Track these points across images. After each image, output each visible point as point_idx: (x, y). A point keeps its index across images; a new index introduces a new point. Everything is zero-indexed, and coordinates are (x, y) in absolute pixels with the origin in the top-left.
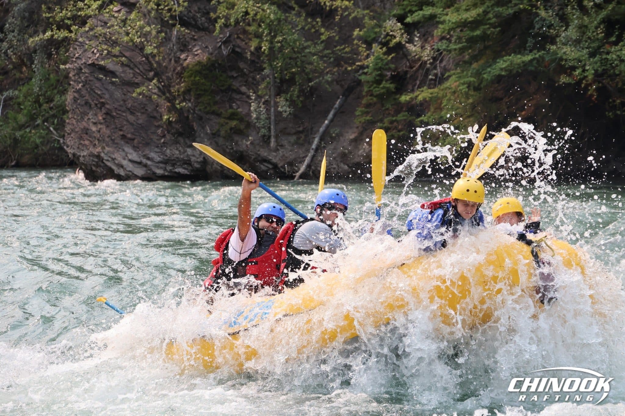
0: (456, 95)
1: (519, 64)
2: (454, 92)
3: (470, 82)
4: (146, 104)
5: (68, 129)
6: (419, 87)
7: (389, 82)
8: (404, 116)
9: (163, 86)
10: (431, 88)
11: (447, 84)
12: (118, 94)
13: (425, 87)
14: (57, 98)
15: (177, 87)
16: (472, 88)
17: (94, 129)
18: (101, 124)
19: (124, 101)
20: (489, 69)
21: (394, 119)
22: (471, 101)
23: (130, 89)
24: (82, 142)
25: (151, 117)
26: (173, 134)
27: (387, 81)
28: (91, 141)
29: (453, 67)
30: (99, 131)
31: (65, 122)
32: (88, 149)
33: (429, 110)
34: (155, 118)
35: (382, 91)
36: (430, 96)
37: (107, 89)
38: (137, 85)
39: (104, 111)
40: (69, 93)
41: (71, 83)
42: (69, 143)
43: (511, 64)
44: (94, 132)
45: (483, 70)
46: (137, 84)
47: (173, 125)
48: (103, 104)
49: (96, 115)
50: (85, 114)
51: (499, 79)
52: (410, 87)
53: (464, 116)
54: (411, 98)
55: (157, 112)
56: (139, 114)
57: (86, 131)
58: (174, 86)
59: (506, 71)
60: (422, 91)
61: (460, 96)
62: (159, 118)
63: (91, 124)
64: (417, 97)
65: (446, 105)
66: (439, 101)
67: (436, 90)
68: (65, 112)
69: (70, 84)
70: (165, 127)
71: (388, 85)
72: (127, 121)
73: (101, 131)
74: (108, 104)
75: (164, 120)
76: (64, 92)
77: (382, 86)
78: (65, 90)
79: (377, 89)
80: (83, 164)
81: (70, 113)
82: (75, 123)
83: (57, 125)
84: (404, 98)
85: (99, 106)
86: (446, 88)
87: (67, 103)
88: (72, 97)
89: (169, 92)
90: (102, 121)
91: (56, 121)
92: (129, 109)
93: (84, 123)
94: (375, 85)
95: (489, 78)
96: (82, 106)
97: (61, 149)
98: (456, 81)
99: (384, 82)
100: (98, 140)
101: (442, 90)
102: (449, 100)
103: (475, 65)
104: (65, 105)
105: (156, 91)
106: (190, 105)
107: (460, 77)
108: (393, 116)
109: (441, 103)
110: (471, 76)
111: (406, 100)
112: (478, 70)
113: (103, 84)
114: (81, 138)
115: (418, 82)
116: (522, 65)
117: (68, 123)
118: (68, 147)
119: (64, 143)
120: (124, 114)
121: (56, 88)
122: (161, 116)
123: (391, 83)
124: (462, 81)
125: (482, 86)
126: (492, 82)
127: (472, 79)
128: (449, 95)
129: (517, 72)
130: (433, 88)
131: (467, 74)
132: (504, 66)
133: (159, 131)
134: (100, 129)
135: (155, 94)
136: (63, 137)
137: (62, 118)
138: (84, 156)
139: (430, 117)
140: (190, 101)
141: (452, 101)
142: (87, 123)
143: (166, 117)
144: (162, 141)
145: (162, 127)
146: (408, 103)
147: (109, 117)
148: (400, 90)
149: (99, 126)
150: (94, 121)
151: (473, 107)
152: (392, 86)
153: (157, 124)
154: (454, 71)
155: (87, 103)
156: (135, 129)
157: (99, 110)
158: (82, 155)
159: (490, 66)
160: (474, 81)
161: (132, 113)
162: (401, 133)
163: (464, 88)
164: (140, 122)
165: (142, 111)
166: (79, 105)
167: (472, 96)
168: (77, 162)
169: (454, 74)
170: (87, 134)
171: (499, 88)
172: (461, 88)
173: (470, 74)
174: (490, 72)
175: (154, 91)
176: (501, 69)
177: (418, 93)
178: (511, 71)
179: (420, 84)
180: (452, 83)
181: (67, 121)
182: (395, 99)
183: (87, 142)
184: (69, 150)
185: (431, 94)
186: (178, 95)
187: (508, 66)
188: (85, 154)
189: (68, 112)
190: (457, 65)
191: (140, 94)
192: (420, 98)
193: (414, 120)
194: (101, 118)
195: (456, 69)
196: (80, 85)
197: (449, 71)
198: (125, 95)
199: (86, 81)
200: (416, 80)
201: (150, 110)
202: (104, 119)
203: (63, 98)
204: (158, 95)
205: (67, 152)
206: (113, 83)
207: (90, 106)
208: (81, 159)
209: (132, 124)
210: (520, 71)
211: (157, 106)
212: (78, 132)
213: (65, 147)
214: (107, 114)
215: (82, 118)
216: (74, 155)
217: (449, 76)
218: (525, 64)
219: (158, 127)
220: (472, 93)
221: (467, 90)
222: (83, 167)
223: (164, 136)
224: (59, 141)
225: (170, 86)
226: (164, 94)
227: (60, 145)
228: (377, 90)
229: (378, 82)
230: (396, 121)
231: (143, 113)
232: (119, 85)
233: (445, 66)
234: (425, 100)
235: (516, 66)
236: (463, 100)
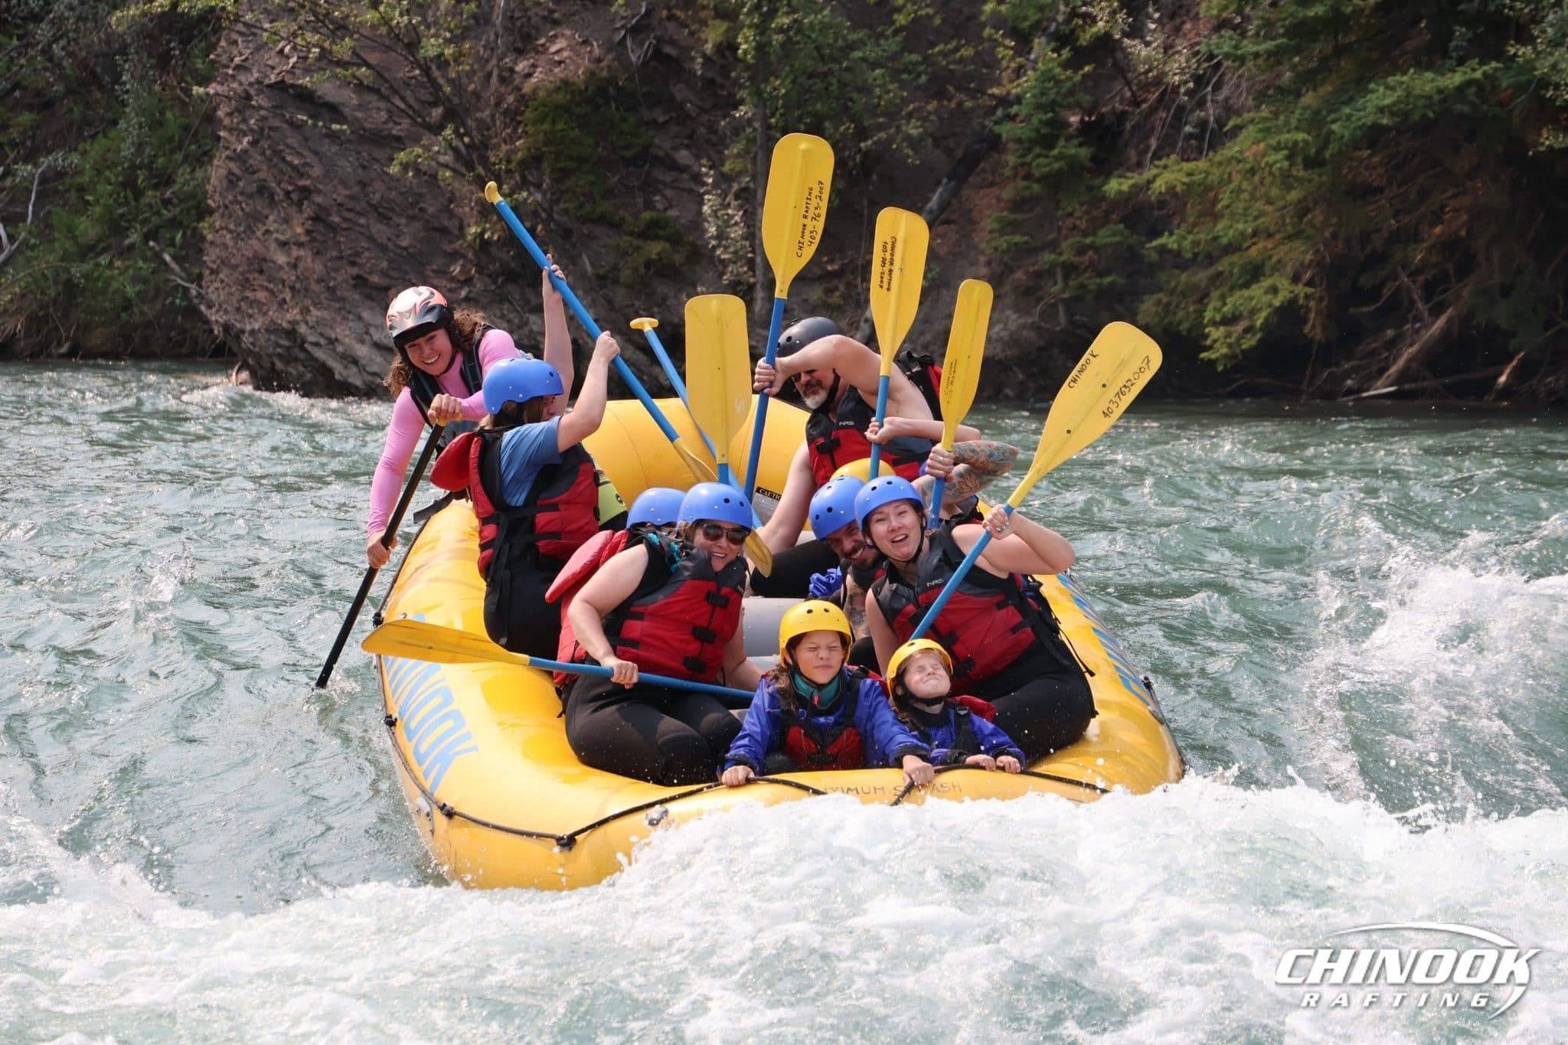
0: (1256, 178)
1: (1429, 97)
2: (1252, 171)
3: (1296, 143)
4: (420, 195)
5: (211, 257)
6: (1156, 156)
7: (1076, 142)
8: (1114, 234)
9: (467, 146)
10: (1188, 160)
11: (1232, 149)
12: (347, 166)
13: (1173, 157)
14: (183, 175)
15: (504, 148)
16: (1299, 159)
17: (281, 259)
18: (300, 245)
19: (363, 184)
20: (1347, 110)
21: (1088, 240)
22: (1294, 195)
23: (379, 153)
24: (248, 294)
25: (435, 229)
26: (492, 277)
27: (1069, 138)
28: (272, 292)
29: (1250, 103)
30: (295, 266)
31: (203, 239)
32: (265, 314)
33: (1183, 220)
34: (444, 231)
35: (1056, 166)
36: (1186, 180)
37: (316, 153)
38: (399, 143)
39: (308, 210)
40: (216, 162)
41: (222, 134)
42: (213, 297)
43: (1408, 96)
44: (281, 268)
45: (1331, 112)
46: (399, 139)
47: (494, 250)
48: (306, 192)
49: (286, 221)
50: (258, 218)
51: (1373, 136)
52: (1133, 156)
53: (1278, 237)
54: (1133, 186)
55: (451, 214)
56: (403, 221)
57: (260, 264)
58: (497, 147)
59: (1392, 114)
60: (1165, 167)
61: (1268, 180)
62: (456, 232)
63: (273, 246)
64: (1150, 182)
65: (1228, 207)
66: (1212, 194)
67: (1202, 164)
68: (204, 212)
69: (218, 138)
70: (470, 255)
71: (1073, 151)
72: (371, 239)
73: (301, 265)
74: (319, 192)
75: (469, 238)
76: (203, 159)
77: (1055, 152)
78: (205, 154)
79: (1042, 160)
80: (250, 352)
81: (217, 215)
82: (231, 243)
83: (181, 248)
84: (1116, 186)
85: (294, 196)
86: (1229, 161)
87: (209, 188)
88: (223, 172)
89: (484, 161)
90: (304, 239)
91: (179, 236)
92: (375, 207)
93: (253, 242)
94: (1037, 150)
95: (1347, 134)
96: (251, 196)
97: (192, 312)
98: (1257, 142)
99: (1062, 142)
100: (292, 288)
101: (1220, 164)
102: (1239, 190)
103: (1309, 99)
104: (205, 193)
105: (448, 158)
106: (539, 197)
107: (1267, 131)
108: (1085, 234)
109: (1216, 200)
110: (1297, 129)
111: (1120, 192)
112: (1317, 112)
113: (306, 139)
114: (245, 283)
115: (1153, 143)
116: (1436, 98)
117: (212, 243)
118: (210, 307)
119: (199, 295)
120: (362, 221)
121: (179, 148)
122: (461, 228)
123: (1081, 145)
124: (1273, 142)
125: (1327, 154)
126: (1356, 144)
127: (1301, 136)
128: (1237, 178)
129: (1424, 116)
130: (1195, 159)
131: (1287, 123)
132: (1387, 102)
133: (456, 269)
134: (298, 258)
135: (446, 166)
136: (199, 278)
137: (195, 229)
138: (252, 332)
139: (1184, 238)
140: (538, 186)
141: (1245, 196)
142: (263, 242)
143: (473, 230)
144: (463, 293)
145: (464, 257)
146: (1125, 199)
147: (321, 227)
148: (1106, 163)
149: (296, 252)
150: (281, 238)
151: (1303, 209)
152: (1084, 152)
153: (449, 248)
154: (1252, 115)
155: (263, 190)
156: (390, 261)
157: (293, 210)
158: (248, 328)
159: (1351, 100)
160: (1305, 142)
161: (384, 218)
162: (1107, 280)
163: (1278, 159)
164: (404, 242)
165: (410, 212)
166: (242, 193)
167: (1300, 180)
168: (235, 349)
169: (1252, 121)
170: (261, 272)
171: (1376, 159)
172: (1271, 159)
173: (1294, 122)
174: (1349, 117)
175: (442, 159)
176: (1381, 110)
177: (1154, 171)
178: (1406, 114)
179: (1159, 148)
180: (1244, 146)
181: (210, 237)
182: (1090, 189)
183: (261, 295)
184: (213, 316)
185: (1189, 174)
186: (508, 171)
187: (1398, 101)
188: (257, 326)
189: (211, 212)
190: (1261, 97)
191: (405, 167)
192: (1160, 185)
193: (1142, 245)
194: (299, 230)
195: (1258, 108)
196: (245, 140)
197: (1238, 113)
198: (364, 167)
199: (262, 129)
200: (1147, 138)
201: (431, 210)
202: (308, 232)
203: (199, 174)
204: (454, 170)
205: (207, 322)
206: (333, 136)
207: (272, 196)
208: (246, 339)
209: (383, 248)
210: (1431, 115)
211: (451, 201)
212: (237, 266)
213: (203, 308)
214: (316, 219)
215: (250, 230)
216: (227, 328)
217: (1239, 128)
218: (1446, 97)
219: (454, 256)
220: (1299, 172)
221: (1286, 164)
222: (251, 361)
223: (468, 281)
224: (186, 290)
225: (486, 147)
226: (470, 167)
227: (191, 301)
228: (1044, 164)
229: (1048, 142)
230: (1091, 246)
231: (413, 218)
232: (349, 141)
233: (1227, 99)
234: (1171, 190)
235: (1421, 102)
236: (1275, 192)
